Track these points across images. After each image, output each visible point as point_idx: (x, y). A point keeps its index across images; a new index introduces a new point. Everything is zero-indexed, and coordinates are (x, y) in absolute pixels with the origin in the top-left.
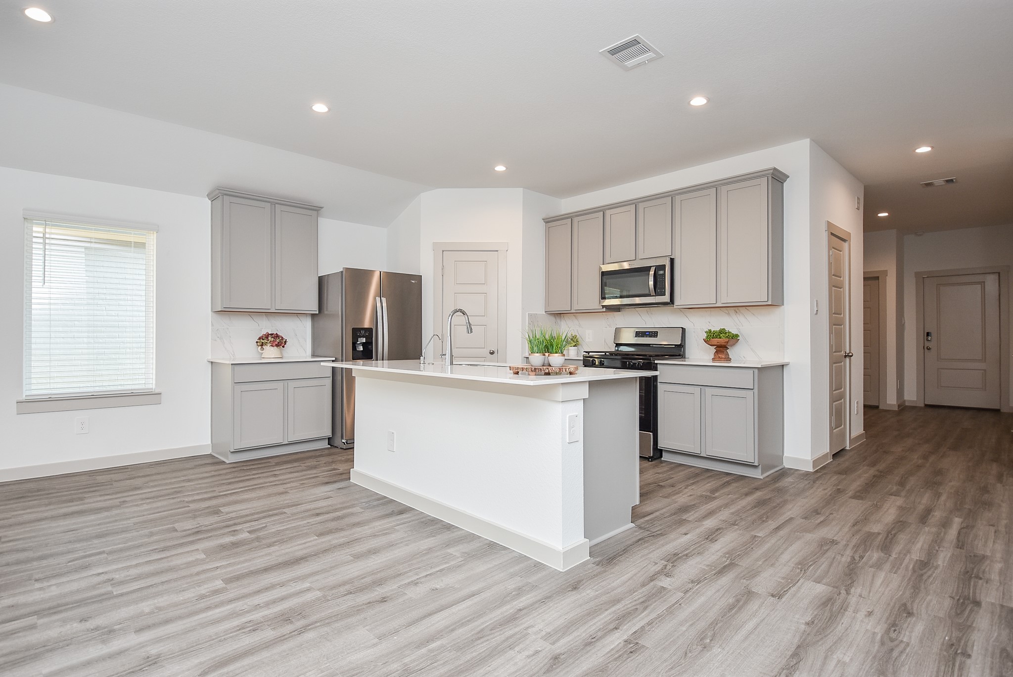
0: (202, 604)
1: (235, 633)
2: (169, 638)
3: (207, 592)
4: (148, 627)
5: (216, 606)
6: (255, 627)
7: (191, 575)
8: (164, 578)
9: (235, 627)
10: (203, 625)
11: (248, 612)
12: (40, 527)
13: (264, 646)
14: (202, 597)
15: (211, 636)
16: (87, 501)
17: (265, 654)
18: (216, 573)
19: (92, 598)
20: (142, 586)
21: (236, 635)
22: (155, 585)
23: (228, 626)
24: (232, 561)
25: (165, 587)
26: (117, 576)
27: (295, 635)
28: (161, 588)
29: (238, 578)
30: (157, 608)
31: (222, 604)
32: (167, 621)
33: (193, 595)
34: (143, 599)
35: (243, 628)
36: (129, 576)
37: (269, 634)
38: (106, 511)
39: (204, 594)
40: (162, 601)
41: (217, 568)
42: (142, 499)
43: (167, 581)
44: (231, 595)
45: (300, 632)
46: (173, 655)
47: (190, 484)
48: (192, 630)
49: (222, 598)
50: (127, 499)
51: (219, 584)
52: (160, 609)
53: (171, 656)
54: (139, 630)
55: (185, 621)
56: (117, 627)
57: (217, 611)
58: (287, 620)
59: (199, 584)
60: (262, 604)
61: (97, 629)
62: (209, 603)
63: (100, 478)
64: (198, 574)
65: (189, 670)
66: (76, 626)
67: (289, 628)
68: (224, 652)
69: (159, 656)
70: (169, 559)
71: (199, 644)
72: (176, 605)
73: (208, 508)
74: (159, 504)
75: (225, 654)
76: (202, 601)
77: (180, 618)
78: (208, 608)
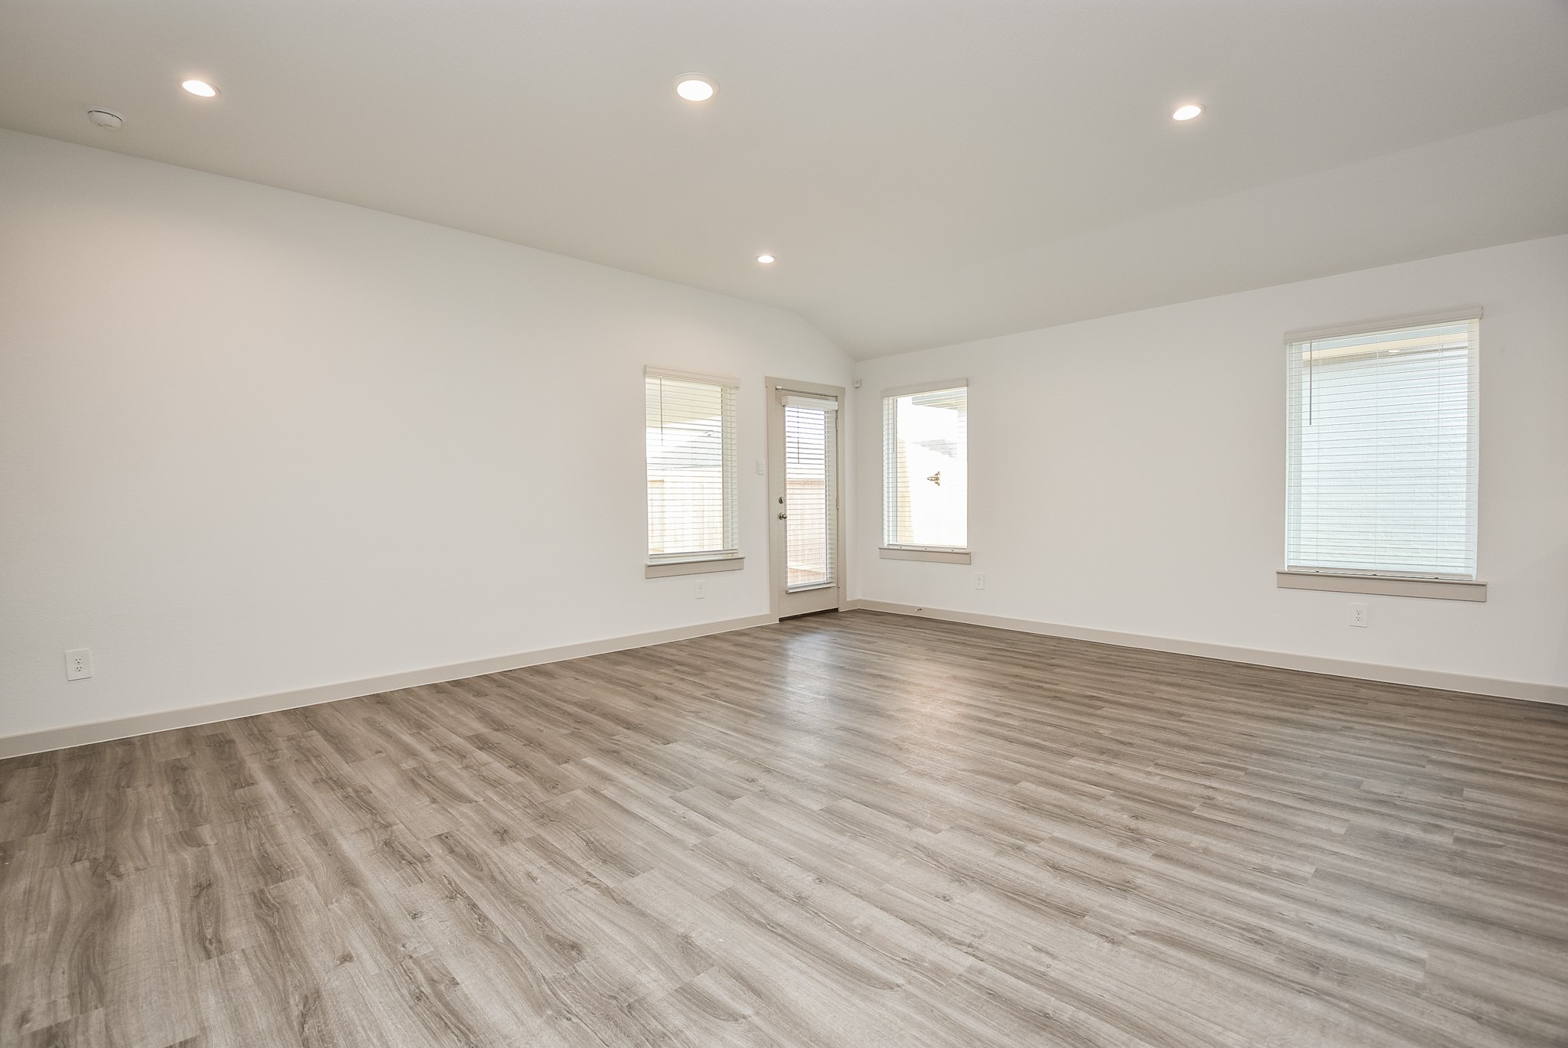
1: (1233, 928)
3: (1277, 870)
6: (1263, 940)
9: (1242, 923)
10: (1216, 895)
11: (1284, 921)
12: (1229, 720)
13: (1238, 965)
14: (1265, 870)
15: (1205, 910)
16: (1311, 712)
17: (1225, 973)
18: (1323, 858)
19: (1170, 803)
20: (1229, 821)
21: (1229, 931)
23: (1237, 915)
24: (1369, 858)
26: (1220, 798)
27: (1293, 988)
35: (1249, 931)
38: (1312, 730)
40: (1218, 846)
41: (1335, 853)
42: (1375, 734)
45: (1302, 990)
46: (1147, 897)
47: (1474, 739)
50: (1356, 726)
53: (1145, 896)
56: (1149, 840)
58: (1314, 966)
60: (1315, 927)
61: (1133, 830)
63: (1363, 692)
65: (1138, 919)
66: (1125, 819)
67: (1304, 976)
68: (1191, 934)
69: (1137, 888)
71: (1183, 908)
73: (1449, 779)
74: (1388, 747)
75: (1191, 936)
77: (1209, 872)
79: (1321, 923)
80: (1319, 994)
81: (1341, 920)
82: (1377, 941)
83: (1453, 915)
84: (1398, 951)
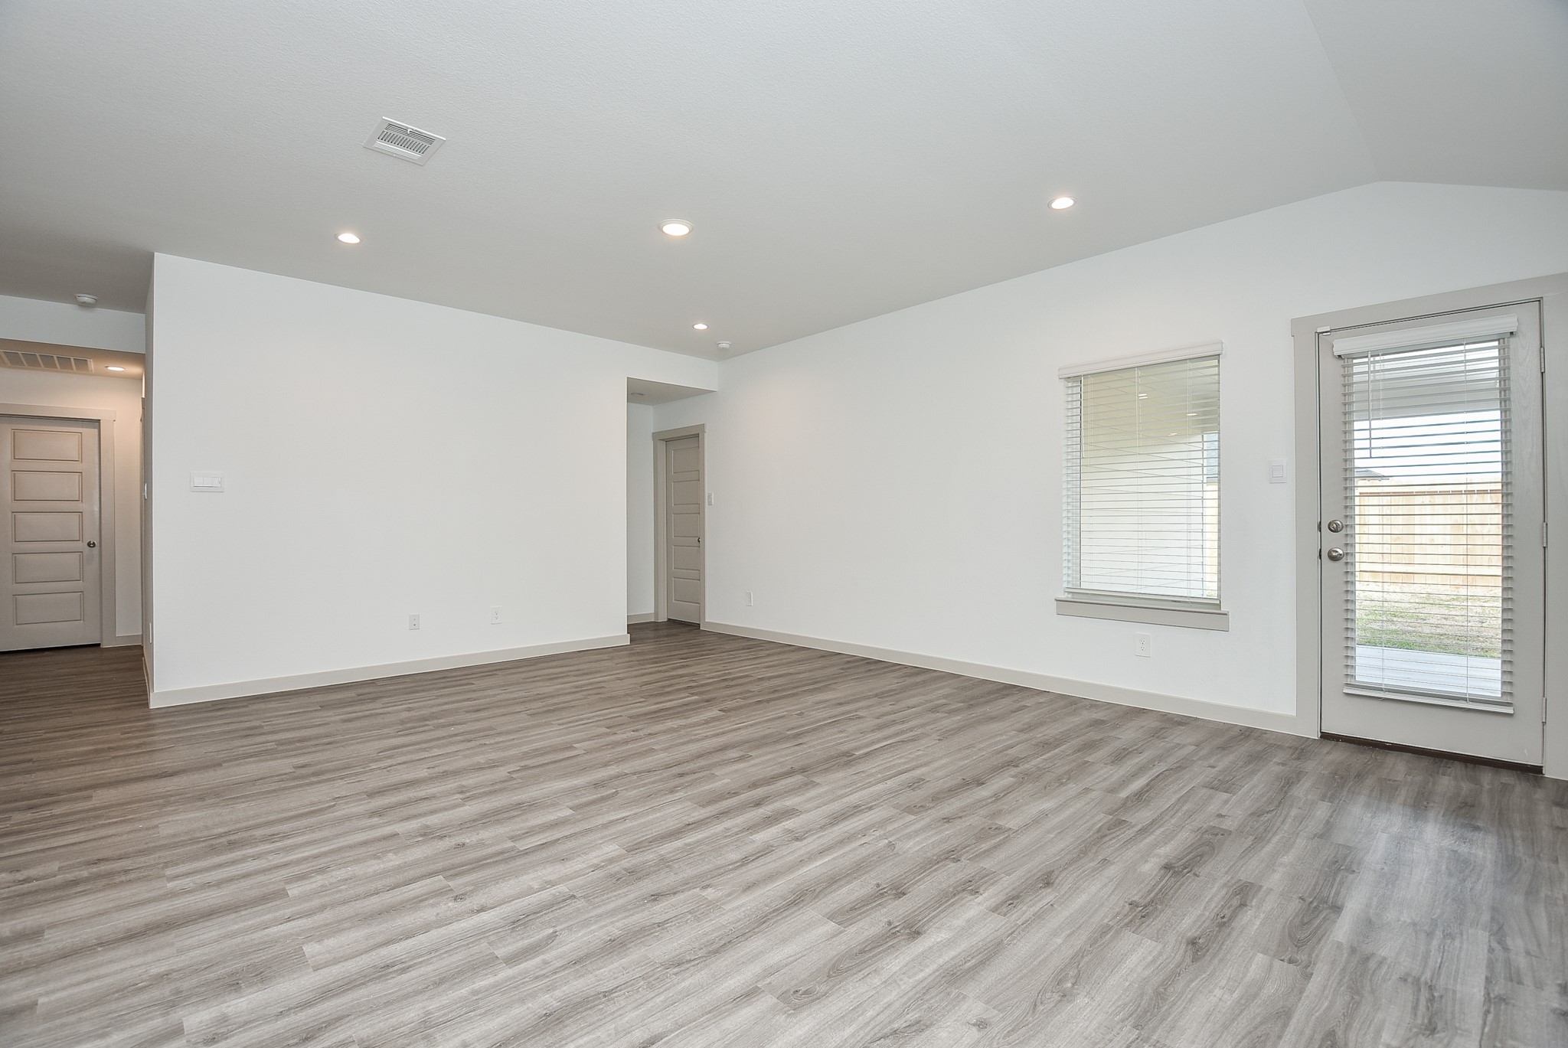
0: (322, 862)
2: (362, 829)
3: (314, 876)
4: (385, 838)
5: (305, 859)
6: (271, 837)
7: (333, 905)
8: (374, 903)
11: (272, 852)
14: (321, 871)
18: (294, 909)
22: (388, 888)
24: (257, 936)
25: (373, 886)
28: (379, 884)
29: (264, 899)
30: (379, 858)
31: (298, 862)
32: (365, 843)
33: (334, 873)
34: (399, 869)
36: (432, 905)
37: (258, 833)
39: (318, 874)
43: (371, 895)
44: (284, 873)
45: (230, 831)
48: (337, 836)
49: (296, 869)
51: (294, 891)
52: (375, 857)
54: (395, 835)
55: (345, 843)
56: (420, 838)
57: (306, 854)
59: (324, 889)
61: (441, 837)
62: (314, 863)
64: (322, 908)
70: (372, 942)
72: (356, 861)
76: (322, 866)
77: (351, 847)
78: (316, 857)
79: (249, 863)
80: (220, 836)
81: (238, 873)
82: (205, 875)
83: (158, 927)
84: (188, 877)
